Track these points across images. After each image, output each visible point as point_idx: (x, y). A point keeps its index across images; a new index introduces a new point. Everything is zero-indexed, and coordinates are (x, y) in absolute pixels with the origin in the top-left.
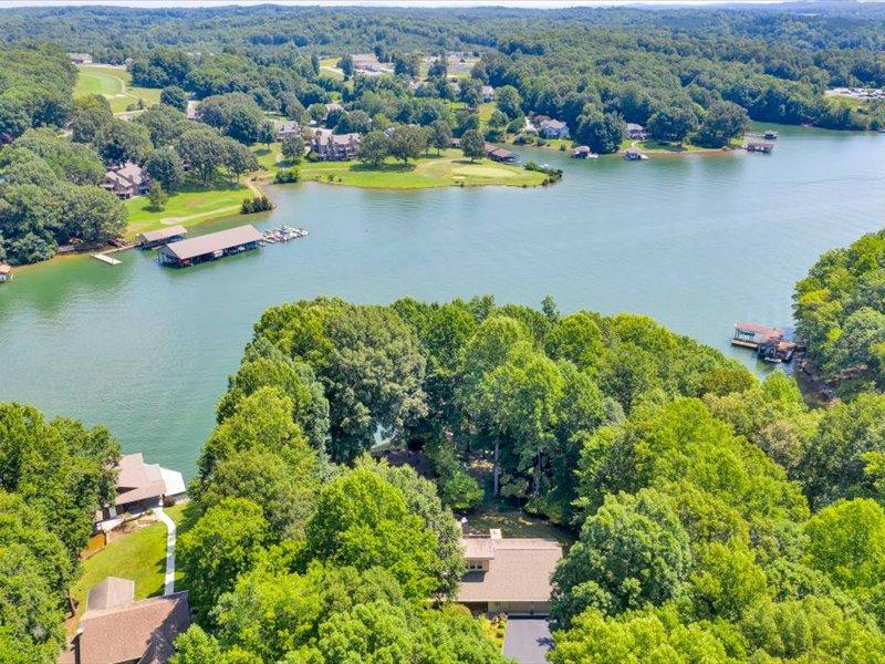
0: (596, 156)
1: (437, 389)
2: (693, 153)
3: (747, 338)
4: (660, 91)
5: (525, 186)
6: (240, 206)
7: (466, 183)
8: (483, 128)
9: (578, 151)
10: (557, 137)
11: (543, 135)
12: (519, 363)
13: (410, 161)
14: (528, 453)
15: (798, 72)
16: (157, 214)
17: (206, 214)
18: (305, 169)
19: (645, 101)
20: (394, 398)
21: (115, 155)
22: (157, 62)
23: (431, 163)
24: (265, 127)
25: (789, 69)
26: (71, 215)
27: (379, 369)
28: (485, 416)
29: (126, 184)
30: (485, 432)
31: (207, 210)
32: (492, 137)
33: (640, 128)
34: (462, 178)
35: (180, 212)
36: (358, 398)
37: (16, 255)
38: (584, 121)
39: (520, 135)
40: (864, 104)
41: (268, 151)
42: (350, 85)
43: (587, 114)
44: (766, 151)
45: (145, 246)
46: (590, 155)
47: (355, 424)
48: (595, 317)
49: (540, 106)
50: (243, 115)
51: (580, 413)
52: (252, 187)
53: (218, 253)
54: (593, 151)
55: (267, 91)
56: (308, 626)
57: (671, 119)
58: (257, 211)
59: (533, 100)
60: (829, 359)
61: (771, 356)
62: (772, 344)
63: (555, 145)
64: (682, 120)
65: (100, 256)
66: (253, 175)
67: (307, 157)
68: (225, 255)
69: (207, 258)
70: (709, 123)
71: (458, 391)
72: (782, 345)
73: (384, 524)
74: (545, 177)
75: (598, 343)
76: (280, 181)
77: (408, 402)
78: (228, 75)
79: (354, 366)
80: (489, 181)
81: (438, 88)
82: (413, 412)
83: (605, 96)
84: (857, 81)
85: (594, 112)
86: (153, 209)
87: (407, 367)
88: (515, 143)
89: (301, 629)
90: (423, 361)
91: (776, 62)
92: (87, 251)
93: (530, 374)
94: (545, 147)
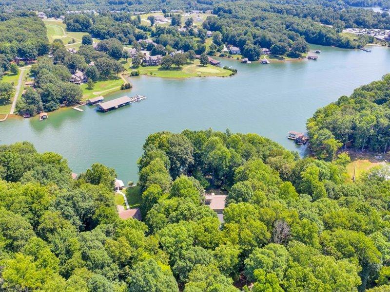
0: (250, 62)
1: (196, 156)
2: (287, 60)
3: (293, 136)
4: (276, 35)
5: (223, 77)
6: (120, 87)
7: (201, 75)
8: (207, 50)
9: (243, 60)
10: (236, 54)
11: (230, 53)
12: (219, 150)
13: (181, 66)
14: (221, 173)
15: (333, 22)
16: (91, 91)
17: (108, 90)
18: (141, 70)
19: (270, 39)
20: (186, 159)
21: (73, 67)
22: (77, 21)
23: (188, 66)
24: (125, 53)
25: (329, 20)
26: (65, 94)
27: (182, 152)
28: (210, 163)
29: (79, 79)
30: (210, 168)
31: (108, 88)
32: (211, 54)
33: (267, 50)
34: (200, 73)
35: (99, 90)
36: (177, 160)
37: (47, 109)
38: (246, 48)
39: (222, 53)
40: (357, 36)
41: (126, 62)
42: (154, 29)
43: (247, 45)
44: (315, 59)
45: (90, 104)
46: (248, 62)
47: (176, 167)
48: (241, 135)
49: (230, 41)
50: (116, 48)
51: (235, 163)
52: (122, 78)
53: (117, 107)
54: (249, 60)
55: (123, 35)
56: (175, 208)
57: (279, 47)
58: (127, 88)
59: (227, 38)
60: (314, 144)
61: (299, 142)
62: (301, 138)
63: (235, 57)
64: (284, 47)
65: (75, 108)
66: (122, 73)
67: (141, 65)
68: (119, 107)
69: (113, 109)
70: (294, 48)
71: (202, 157)
72: (304, 139)
73: (189, 189)
74: (231, 72)
75: (241, 143)
76: (132, 75)
77: (189, 160)
78: (107, 28)
79: (176, 152)
80: (210, 74)
81: (189, 32)
82: (190, 163)
83: (254, 36)
84: (356, 25)
85: (250, 45)
86: (89, 89)
87: (189, 151)
88: (220, 56)
89: (173, 209)
90: (193, 149)
91: (325, 17)
92: (70, 106)
93: (222, 153)
94: (231, 58)
